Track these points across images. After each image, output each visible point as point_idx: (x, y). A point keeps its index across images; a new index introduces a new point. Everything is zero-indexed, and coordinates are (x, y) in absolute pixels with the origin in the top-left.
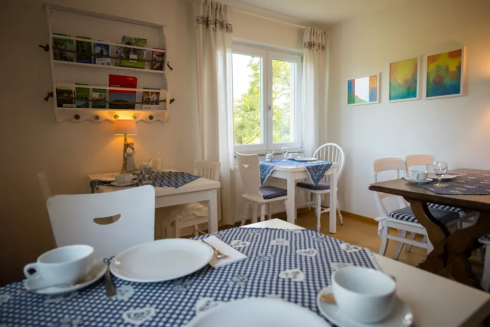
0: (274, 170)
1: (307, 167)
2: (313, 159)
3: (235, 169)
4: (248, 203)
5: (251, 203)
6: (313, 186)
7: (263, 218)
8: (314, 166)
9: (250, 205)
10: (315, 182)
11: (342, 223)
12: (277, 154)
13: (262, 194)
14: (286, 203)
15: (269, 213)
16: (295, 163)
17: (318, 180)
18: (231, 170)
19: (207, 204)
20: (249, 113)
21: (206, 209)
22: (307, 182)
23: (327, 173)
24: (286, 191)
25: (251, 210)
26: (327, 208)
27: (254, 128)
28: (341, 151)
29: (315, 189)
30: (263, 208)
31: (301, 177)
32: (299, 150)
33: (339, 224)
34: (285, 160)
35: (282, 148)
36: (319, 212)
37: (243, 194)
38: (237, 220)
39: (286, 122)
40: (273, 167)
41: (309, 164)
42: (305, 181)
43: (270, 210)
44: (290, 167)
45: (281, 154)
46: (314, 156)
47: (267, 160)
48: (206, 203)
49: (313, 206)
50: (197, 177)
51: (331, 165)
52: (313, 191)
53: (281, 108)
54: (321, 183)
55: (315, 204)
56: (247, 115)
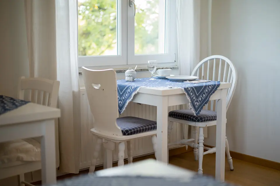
0: (138, 93)
1: (185, 89)
2: (192, 77)
3: (79, 91)
4: (99, 141)
5: (104, 140)
6: (192, 116)
7: (121, 161)
8: (196, 87)
9: (102, 145)
10: (196, 110)
11: (232, 168)
12: (141, 70)
13: (120, 127)
14: (155, 140)
15: (129, 155)
16: (168, 83)
17: (201, 107)
18: (73, 92)
19: (40, 143)
20: (97, 14)
21: (37, 150)
22: (184, 111)
23: (214, 97)
24: (155, 123)
25: (103, 152)
26: (211, 147)
27: (104, 36)
28: (232, 66)
29: (195, 121)
30: (122, 148)
31: (175, 103)
32: (171, 65)
33: (228, 170)
34: (153, 79)
35: (149, 62)
36: (200, 153)
37: (92, 128)
38: (83, 166)
39: (149, 29)
40: (135, 89)
41: (188, 85)
42: (181, 109)
43: (132, 151)
44: (161, 88)
45: (147, 70)
46: (193, 73)
47: (127, 79)
48: (38, 141)
49: (192, 145)
50: (24, 102)
51: (218, 85)
52: (193, 124)
53: (143, 9)
54: (204, 112)
55: (194, 142)
56: (93, 17)
